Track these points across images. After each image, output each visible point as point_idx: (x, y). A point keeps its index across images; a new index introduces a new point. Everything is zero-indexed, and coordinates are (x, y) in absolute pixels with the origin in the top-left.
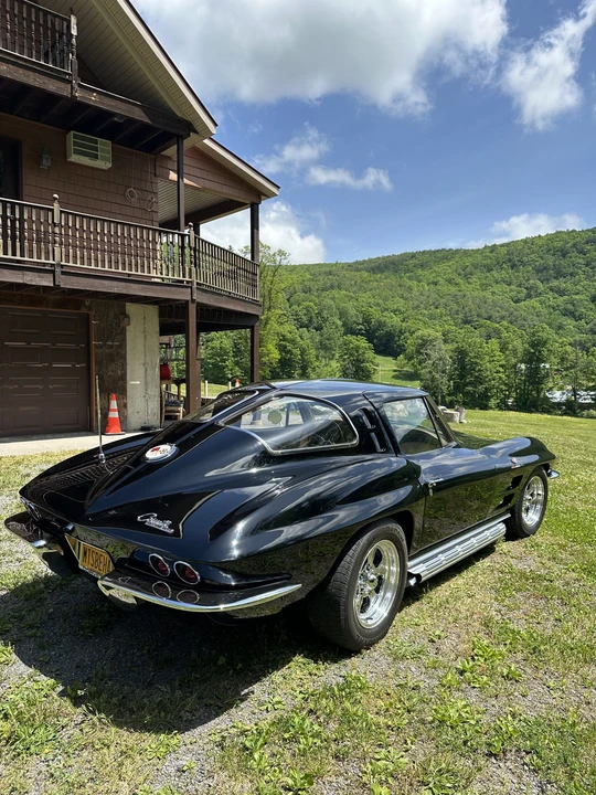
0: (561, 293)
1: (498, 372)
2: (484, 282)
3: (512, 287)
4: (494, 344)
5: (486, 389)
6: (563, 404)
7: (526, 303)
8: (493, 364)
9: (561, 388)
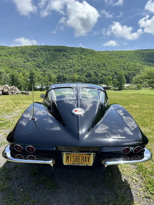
0: (35, 61)
1: (23, 81)
2: (15, 56)
3: (23, 59)
4: (21, 74)
5: (20, 86)
6: (40, 89)
7: (27, 63)
8: (21, 79)
9: (39, 85)
